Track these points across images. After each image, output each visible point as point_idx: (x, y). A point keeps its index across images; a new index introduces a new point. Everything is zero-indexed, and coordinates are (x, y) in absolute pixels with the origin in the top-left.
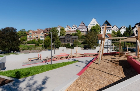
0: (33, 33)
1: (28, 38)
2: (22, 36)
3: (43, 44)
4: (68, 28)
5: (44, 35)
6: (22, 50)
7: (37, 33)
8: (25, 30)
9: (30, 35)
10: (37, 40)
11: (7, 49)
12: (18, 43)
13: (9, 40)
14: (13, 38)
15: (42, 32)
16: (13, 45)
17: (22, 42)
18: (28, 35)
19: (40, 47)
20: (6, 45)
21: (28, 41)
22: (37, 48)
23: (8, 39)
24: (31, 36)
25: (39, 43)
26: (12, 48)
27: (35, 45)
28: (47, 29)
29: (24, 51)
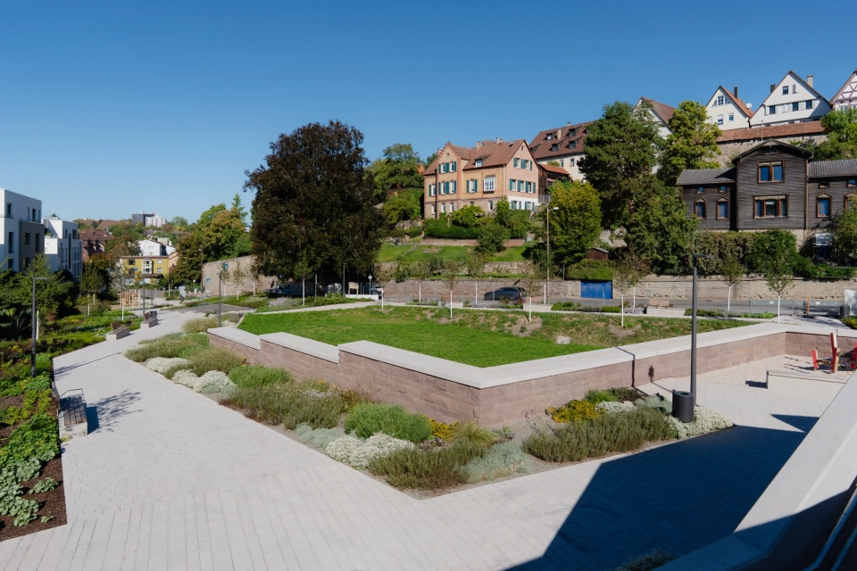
0: (464, 164)
1: (427, 199)
2: (394, 187)
3: (530, 237)
4: (730, 108)
5: (536, 171)
6: (393, 281)
7: (487, 163)
8: (409, 148)
9: (442, 177)
10: (487, 208)
11: (302, 268)
12: (370, 228)
13: (316, 205)
14: (342, 193)
15: (524, 154)
16: (338, 242)
17: (392, 227)
18: (429, 181)
19: (510, 259)
20: (299, 242)
21: (431, 221)
22: (488, 269)
23: (308, 199)
24: (451, 186)
25: (507, 231)
26: (332, 260)
27: (473, 243)
28: (553, 134)
29: (409, 282)
